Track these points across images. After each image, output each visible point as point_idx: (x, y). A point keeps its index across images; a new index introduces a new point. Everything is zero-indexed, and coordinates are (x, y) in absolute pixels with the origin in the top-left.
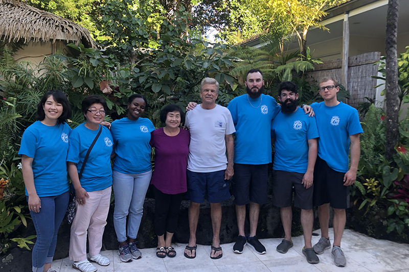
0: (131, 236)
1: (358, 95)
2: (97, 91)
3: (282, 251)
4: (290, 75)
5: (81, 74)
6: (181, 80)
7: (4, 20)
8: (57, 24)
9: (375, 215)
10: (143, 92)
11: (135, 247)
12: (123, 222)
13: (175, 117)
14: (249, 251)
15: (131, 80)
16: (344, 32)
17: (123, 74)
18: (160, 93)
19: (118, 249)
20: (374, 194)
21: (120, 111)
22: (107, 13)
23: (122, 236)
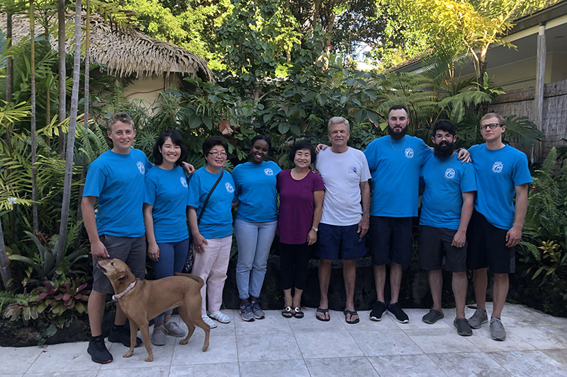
0: (253, 294)
1: (556, 135)
2: (216, 132)
3: (428, 321)
4: (461, 110)
5: (198, 113)
6: (314, 117)
7: (115, 52)
8: (171, 55)
9: (554, 287)
10: (268, 133)
11: (257, 306)
12: (245, 276)
13: (303, 156)
14: (388, 320)
15: (254, 119)
16: (538, 51)
17: (245, 112)
18: (289, 134)
19: (239, 309)
20: (552, 261)
21: (241, 156)
22: (226, 37)
23: (244, 292)
